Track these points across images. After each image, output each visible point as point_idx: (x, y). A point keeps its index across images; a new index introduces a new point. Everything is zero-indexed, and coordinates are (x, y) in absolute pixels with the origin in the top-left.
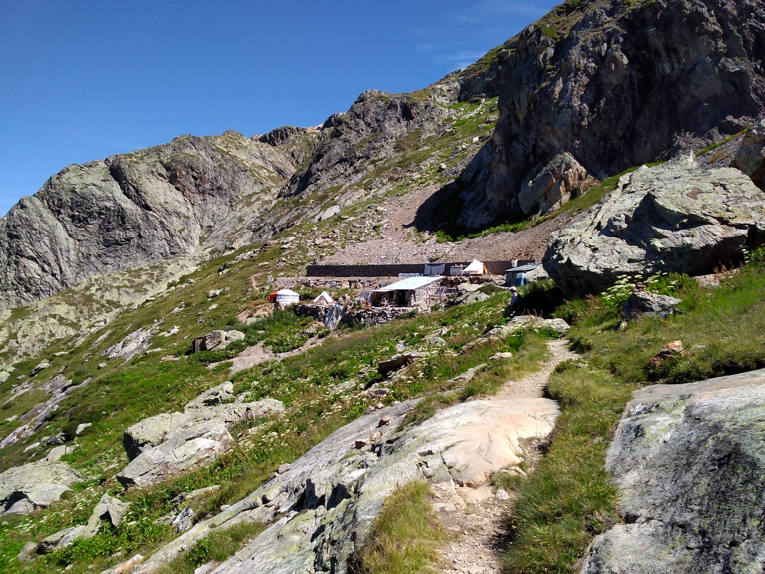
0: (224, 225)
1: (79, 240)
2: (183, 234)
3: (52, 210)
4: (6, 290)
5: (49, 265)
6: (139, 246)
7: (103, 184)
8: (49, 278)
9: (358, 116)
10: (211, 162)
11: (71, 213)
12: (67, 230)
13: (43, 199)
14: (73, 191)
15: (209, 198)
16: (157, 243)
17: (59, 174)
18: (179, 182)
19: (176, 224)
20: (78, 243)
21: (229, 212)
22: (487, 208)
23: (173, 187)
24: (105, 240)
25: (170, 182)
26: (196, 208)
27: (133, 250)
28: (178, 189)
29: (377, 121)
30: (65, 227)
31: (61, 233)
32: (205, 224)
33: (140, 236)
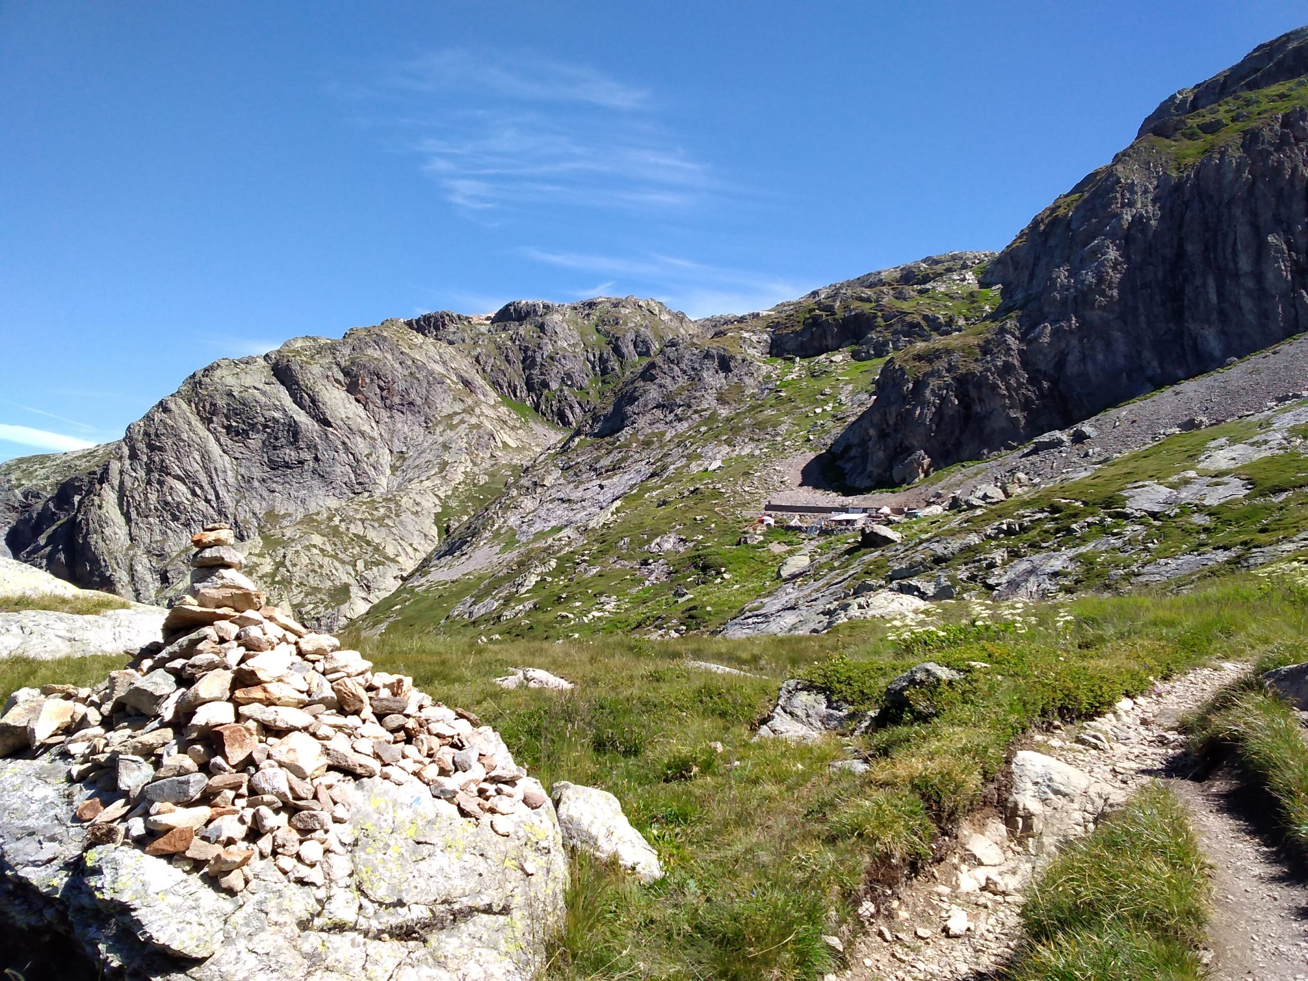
0: (423, 452)
1: (236, 459)
2: (372, 460)
3: (201, 417)
4: (147, 517)
5: (201, 487)
6: (314, 471)
7: (267, 387)
8: (202, 505)
9: (672, 362)
10: (400, 369)
11: (226, 423)
12: (221, 445)
13: (190, 401)
14: (230, 394)
15: (398, 416)
16: (338, 469)
17: (206, 370)
18: (360, 392)
19: (361, 446)
20: (234, 462)
21: (425, 436)
22: (870, 477)
23: (352, 398)
24: (270, 460)
25: (348, 391)
26: (382, 427)
27: (307, 476)
28: (358, 401)
29: (694, 369)
30: (218, 440)
31: (215, 449)
32: (396, 450)
33: (316, 459)
